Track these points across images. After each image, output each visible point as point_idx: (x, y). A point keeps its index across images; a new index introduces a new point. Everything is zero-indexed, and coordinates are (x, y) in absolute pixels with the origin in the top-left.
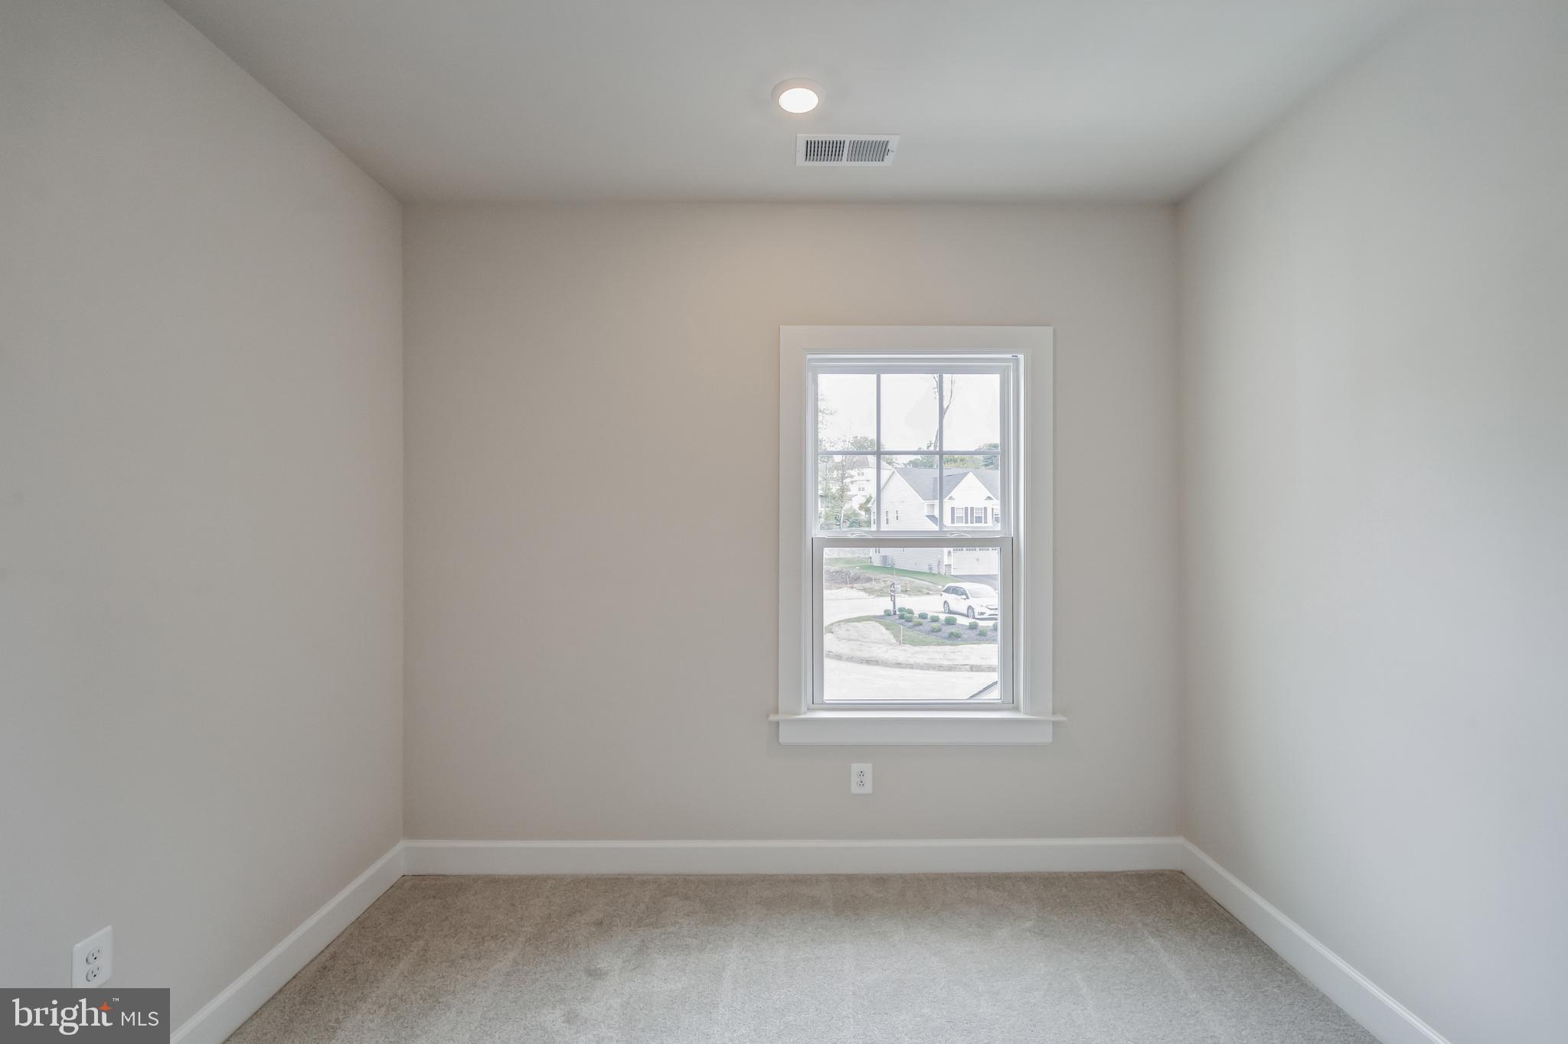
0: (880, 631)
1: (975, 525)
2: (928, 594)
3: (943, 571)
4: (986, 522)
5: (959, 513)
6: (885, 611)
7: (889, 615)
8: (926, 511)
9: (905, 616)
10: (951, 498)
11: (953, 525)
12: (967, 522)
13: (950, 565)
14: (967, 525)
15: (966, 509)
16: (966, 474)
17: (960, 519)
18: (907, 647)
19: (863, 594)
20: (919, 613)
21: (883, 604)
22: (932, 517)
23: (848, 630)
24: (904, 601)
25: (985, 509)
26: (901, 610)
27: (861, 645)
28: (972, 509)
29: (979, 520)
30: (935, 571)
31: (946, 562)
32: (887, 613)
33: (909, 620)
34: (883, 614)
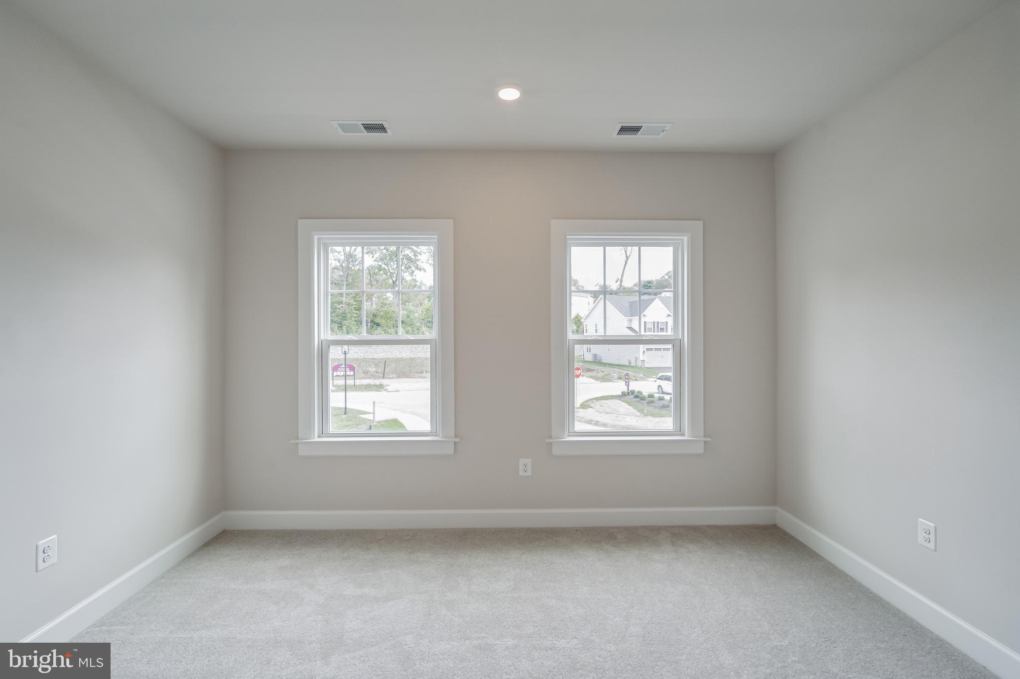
0: (622, 407)
1: (660, 333)
2: (636, 380)
3: (639, 364)
4: (667, 332)
5: (649, 326)
6: (623, 393)
7: (625, 395)
8: (626, 324)
9: (638, 396)
10: (644, 315)
11: (645, 334)
12: (654, 332)
13: (644, 360)
14: (654, 334)
15: (654, 322)
16: (653, 300)
17: (650, 330)
18: (650, 418)
19: (591, 380)
20: (648, 394)
21: (619, 387)
22: (630, 328)
23: (602, 406)
24: (635, 386)
25: (667, 322)
26: (631, 391)
27: (617, 416)
28: (658, 322)
29: (662, 329)
30: (633, 364)
31: (641, 358)
32: (624, 394)
33: (643, 399)
34: (621, 394)
